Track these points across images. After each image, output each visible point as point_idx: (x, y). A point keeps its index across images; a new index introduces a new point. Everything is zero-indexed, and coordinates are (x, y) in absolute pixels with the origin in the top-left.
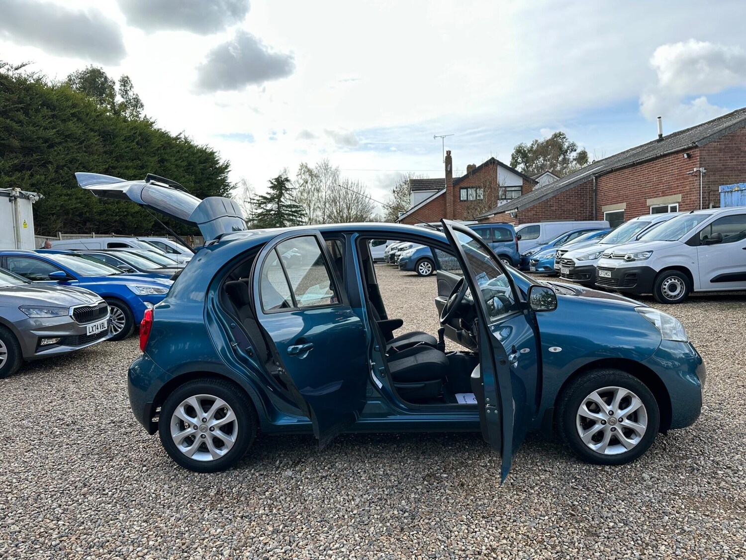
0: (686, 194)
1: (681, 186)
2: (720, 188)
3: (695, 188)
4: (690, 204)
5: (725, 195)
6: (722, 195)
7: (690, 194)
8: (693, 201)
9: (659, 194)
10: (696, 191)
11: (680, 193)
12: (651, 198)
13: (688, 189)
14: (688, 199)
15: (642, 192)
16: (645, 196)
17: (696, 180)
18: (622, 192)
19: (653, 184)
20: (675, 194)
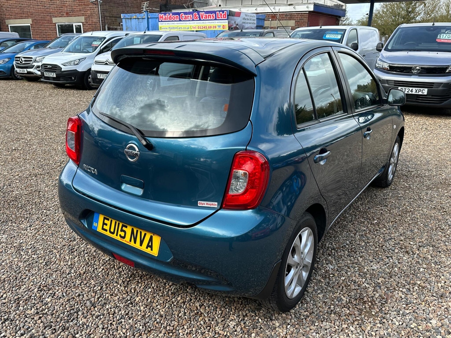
0: (88, 17)
1: (83, 10)
2: (122, 16)
3: (95, 13)
4: (92, 24)
5: (126, 21)
6: (124, 20)
7: (92, 17)
8: (95, 23)
9: (64, 15)
10: (96, 15)
11: (83, 16)
12: (56, 17)
13: (89, 13)
14: (90, 21)
15: (47, 12)
16: (50, 15)
17: (95, 7)
18: (26, 10)
19: (57, 6)
20: (78, 16)
